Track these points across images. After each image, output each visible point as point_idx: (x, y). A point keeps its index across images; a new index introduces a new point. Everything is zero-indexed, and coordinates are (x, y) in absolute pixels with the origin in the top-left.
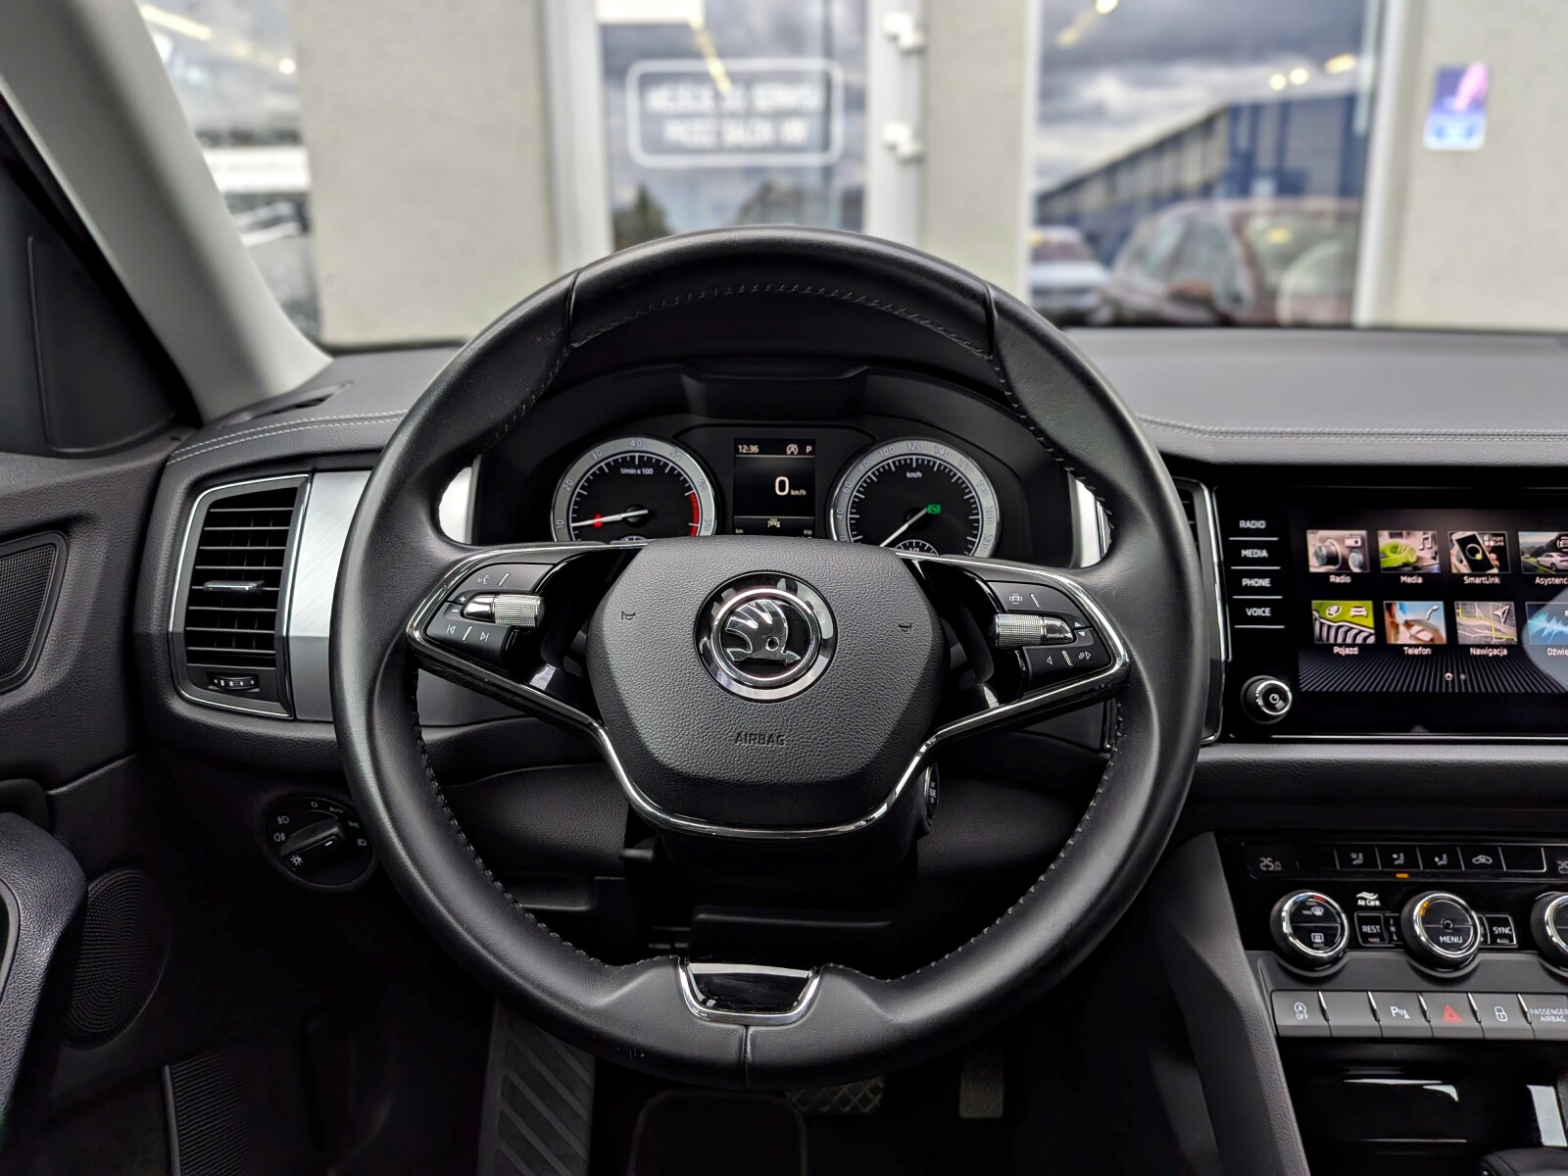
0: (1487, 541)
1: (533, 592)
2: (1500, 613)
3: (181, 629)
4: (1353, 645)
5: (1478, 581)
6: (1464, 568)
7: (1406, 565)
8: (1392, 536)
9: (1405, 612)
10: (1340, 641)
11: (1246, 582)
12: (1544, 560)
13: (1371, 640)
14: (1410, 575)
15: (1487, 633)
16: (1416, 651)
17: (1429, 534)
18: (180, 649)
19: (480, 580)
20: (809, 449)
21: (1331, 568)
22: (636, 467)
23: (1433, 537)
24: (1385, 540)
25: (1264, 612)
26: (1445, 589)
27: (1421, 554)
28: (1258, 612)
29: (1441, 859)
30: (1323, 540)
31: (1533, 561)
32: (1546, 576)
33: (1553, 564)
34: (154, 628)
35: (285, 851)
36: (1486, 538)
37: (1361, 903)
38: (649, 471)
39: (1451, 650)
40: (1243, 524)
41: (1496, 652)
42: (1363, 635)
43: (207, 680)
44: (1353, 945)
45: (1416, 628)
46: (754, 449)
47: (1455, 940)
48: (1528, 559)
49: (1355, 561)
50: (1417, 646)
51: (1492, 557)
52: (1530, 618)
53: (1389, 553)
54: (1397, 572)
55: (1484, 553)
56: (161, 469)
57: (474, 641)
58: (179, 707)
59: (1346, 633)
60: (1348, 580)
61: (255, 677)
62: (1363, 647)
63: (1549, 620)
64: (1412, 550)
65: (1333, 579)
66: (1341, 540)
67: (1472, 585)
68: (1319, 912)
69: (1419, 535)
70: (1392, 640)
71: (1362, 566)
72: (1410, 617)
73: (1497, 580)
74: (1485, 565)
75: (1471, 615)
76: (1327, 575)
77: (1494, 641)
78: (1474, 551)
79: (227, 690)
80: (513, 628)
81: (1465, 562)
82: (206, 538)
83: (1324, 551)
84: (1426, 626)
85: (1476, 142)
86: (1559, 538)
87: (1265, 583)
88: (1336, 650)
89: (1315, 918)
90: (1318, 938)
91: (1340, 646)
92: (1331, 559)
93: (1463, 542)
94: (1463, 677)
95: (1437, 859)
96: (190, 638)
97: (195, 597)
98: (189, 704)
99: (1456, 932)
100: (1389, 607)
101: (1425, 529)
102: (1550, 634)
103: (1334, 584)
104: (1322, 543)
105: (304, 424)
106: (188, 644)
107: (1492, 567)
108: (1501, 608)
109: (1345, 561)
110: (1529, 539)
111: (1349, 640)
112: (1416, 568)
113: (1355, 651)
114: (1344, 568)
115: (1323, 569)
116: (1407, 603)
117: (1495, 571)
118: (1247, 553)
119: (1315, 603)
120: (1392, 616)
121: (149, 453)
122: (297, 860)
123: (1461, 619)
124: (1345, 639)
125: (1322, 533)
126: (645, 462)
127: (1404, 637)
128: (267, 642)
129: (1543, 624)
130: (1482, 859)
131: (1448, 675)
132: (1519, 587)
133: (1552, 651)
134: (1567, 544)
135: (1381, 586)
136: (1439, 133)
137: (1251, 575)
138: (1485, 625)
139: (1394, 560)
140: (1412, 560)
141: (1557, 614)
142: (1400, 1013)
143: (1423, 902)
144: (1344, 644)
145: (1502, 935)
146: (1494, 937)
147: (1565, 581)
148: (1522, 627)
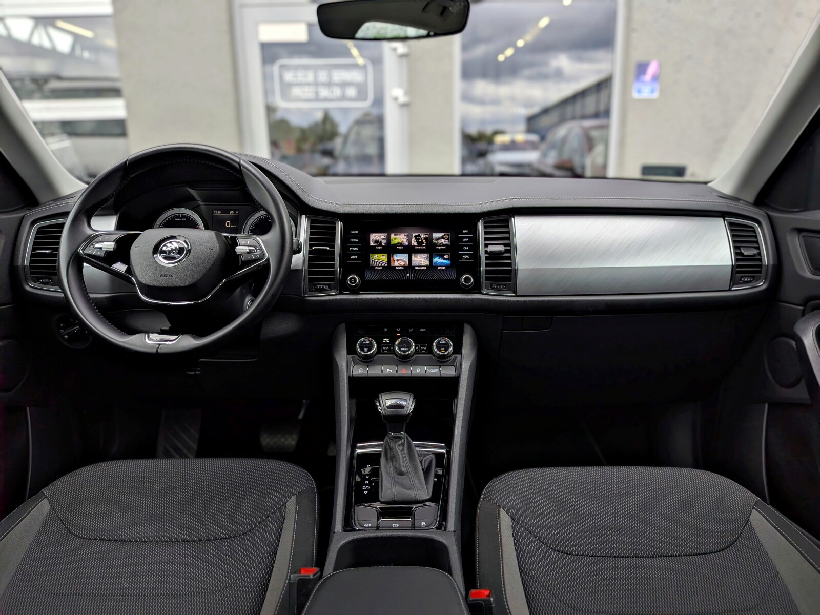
0: (423, 236)
1: (113, 242)
2: (425, 257)
3: (28, 265)
4: (381, 266)
5: (419, 248)
6: (415, 244)
7: (398, 243)
8: (395, 235)
9: (397, 257)
11: (351, 248)
12: (440, 241)
13: (386, 265)
14: (399, 246)
15: (420, 262)
18: (28, 271)
19: (100, 239)
20: (237, 212)
21: (376, 244)
22: (180, 218)
23: (407, 235)
24: (393, 236)
25: (356, 257)
26: (409, 250)
27: (403, 240)
28: (354, 257)
29: (410, 330)
30: (374, 236)
32: (439, 246)
33: (442, 243)
34: (20, 264)
35: (62, 334)
37: (384, 342)
38: (185, 220)
39: (410, 267)
40: (351, 232)
41: (423, 268)
42: (384, 263)
43: (36, 280)
44: (379, 351)
45: (400, 261)
46: (219, 212)
47: (406, 349)
48: (435, 241)
49: (384, 243)
50: (399, 267)
51: (424, 241)
52: (434, 258)
53: (394, 240)
54: (395, 245)
55: (422, 240)
56: (23, 218)
57: (96, 254)
58: (27, 288)
59: (379, 263)
60: (380, 248)
61: (51, 279)
62: (384, 267)
63: (439, 259)
64: (401, 239)
65: (377, 247)
66: (380, 236)
67: (418, 249)
68: (368, 343)
69: (403, 234)
70: (392, 265)
72: (398, 258)
73: (425, 247)
75: (416, 258)
76: (375, 246)
77: (422, 265)
78: (419, 239)
79: (43, 283)
80: (107, 251)
81: (416, 242)
82: (36, 238)
83: (375, 239)
84: (403, 261)
85: (655, 95)
86: (444, 235)
87: (357, 249)
88: (376, 268)
89: (366, 344)
90: (366, 349)
92: (377, 242)
93: (416, 237)
94: (413, 275)
96: (31, 267)
97: (32, 255)
98: (30, 287)
99: (407, 347)
100: (393, 256)
101: (405, 233)
102: (439, 263)
103: (377, 249)
104: (374, 237)
105: (67, 203)
106: (30, 269)
107: (423, 243)
108: (425, 255)
109: (381, 242)
110: (436, 235)
112: (401, 244)
113: (381, 268)
114: (380, 244)
115: (374, 245)
116: (398, 254)
117: (425, 245)
118: (351, 240)
119: (371, 254)
120: (393, 258)
121: (19, 213)
122: (66, 337)
123: (413, 259)
125: (374, 234)
126: (184, 216)
127: (396, 264)
128: (54, 268)
129: (437, 260)
130: (423, 330)
131: (408, 275)
132: (431, 249)
133: (439, 268)
134: (448, 237)
135: (391, 249)
136: (639, 91)
137: (353, 246)
138: (420, 260)
139: (394, 242)
140: (400, 242)
141: (442, 257)
142: (389, 371)
143: (399, 340)
144: (378, 266)
145: (424, 350)
146: (421, 350)
147: (445, 247)
148: (431, 261)
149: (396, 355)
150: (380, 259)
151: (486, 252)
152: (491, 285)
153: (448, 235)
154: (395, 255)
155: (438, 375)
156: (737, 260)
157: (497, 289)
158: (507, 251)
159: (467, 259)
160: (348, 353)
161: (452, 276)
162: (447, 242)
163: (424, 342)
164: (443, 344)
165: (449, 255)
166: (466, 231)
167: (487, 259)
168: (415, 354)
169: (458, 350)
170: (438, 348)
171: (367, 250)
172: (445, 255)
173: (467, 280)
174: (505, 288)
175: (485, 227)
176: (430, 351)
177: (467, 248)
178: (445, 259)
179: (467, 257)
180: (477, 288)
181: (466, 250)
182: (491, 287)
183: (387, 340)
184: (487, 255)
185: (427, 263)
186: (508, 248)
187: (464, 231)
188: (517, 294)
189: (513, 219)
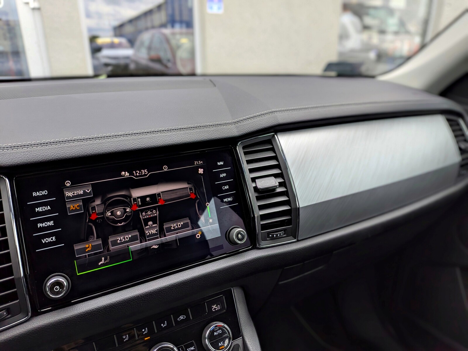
11: (40, 225)
25: (52, 239)
28: (49, 240)
29: (164, 324)
40: (34, 194)
85: (221, 12)
87: (51, 223)
95: (162, 325)
118: (38, 209)
130: (181, 317)
136: (211, 8)
137: (42, 221)
145: (191, 350)
151: (256, 189)
152: (269, 234)
157: (273, 238)
158: (281, 184)
159: (230, 203)
163: (190, 338)
166: (222, 163)
167: (258, 199)
169: (237, 333)
170: (212, 343)
173: (239, 235)
174: (284, 234)
175: (246, 154)
176: (201, 346)
177: (227, 187)
179: (230, 199)
180: (252, 242)
181: (227, 191)
182: (268, 237)
184: (257, 195)
186: (281, 180)
187: (219, 164)
188: (299, 239)
189: (276, 136)
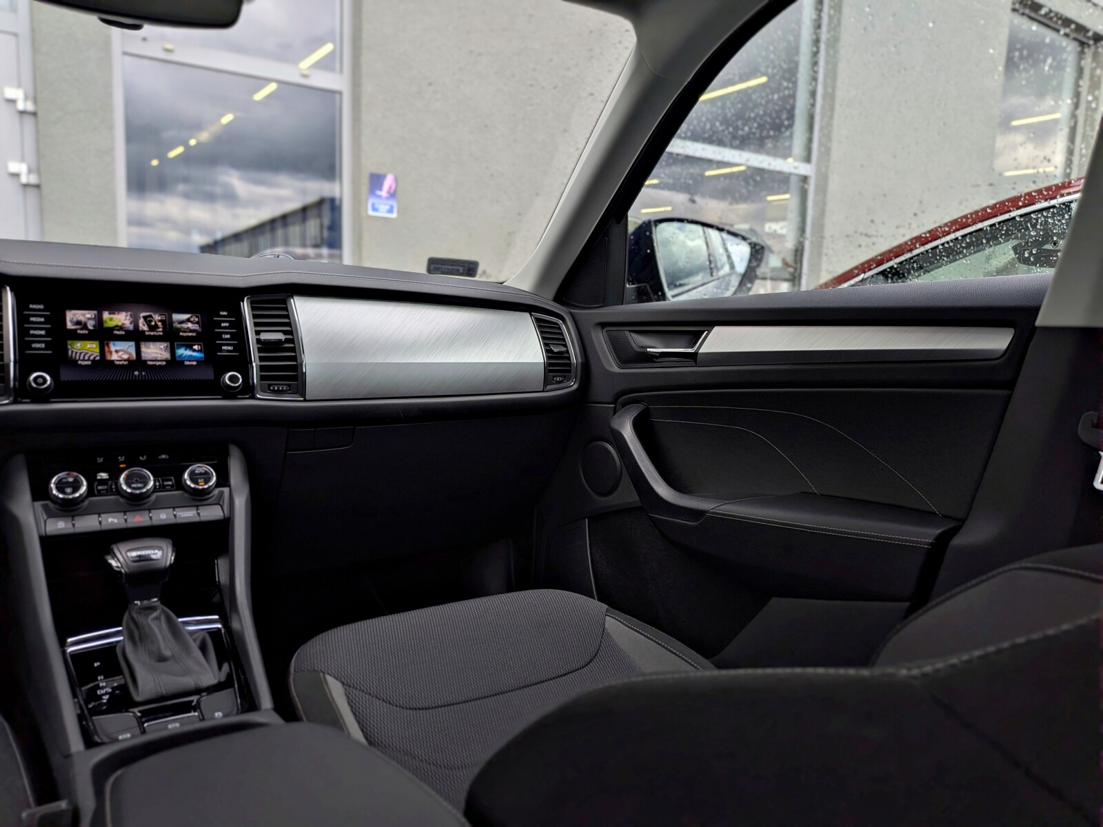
0: (157, 317)
2: (162, 347)
4: (88, 360)
5: (152, 333)
6: (146, 328)
7: (117, 326)
8: (110, 314)
9: (115, 346)
10: (82, 358)
11: (32, 332)
12: (184, 326)
13: (98, 358)
14: (118, 330)
15: (156, 355)
16: (121, 363)
17: (129, 313)
21: (78, 327)
23: (131, 315)
24: (106, 315)
25: (41, 345)
26: (136, 336)
27: (124, 322)
28: (38, 346)
29: (143, 457)
30: (74, 315)
31: (179, 326)
32: (185, 332)
33: (188, 328)
36: (157, 316)
37: (99, 478)
39: (138, 362)
40: (31, 306)
41: (160, 363)
42: (94, 356)
44: (90, 492)
45: (120, 353)
47: (139, 485)
48: (176, 325)
49: (91, 325)
50: (121, 361)
51: (159, 324)
52: (178, 349)
53: (108, 321)
54: (112, 329)
55: (155, 323)
59: (85, 355)
60: (86, 332)
62: (94, 361)
63: (186, 350)
64: (120, 320)
65: (79, 331)
66: (84, 315)
67: (150, 336)
68: (71, 480)
69: (124, 314)
70: (108, 358)
71: (94, 326)
72: (118, 348)
73: (161, 334)
74: (156, 327)
75: (149, 348)
76: (76, 330)
77: (159, 359)
78: (151, 321)
81: (146, 326)
83: (75, 320)
84: (126, 352)
85: (394, 215)
86: (191, 317)
87: (43, 332)
88: (79, 362)
89: (68, 482)
90: (69, 490)
91: (82, 360)
92: (78, 323)
93: (145, 318)
94: (143, 373)
95: (141, 458)
99: (141, 483)
100: (108, 345)
101: (127, 311)
102: (186, 356)
103: (80, 334)
104: (73, 317)
107: (159, 328)
108: (163, 345)
109: (85, 324)
110: (177, 317)
111: (86, 358)
112: (122, 328)
113: (90, 363)
114: (85, 326)
115: (74, 327)
116: (117, 343)
117: (161, 330)
118: (32, 319)
119: (69, 342)
120: (109, 347)
123: (143, 349)
124: (84, 357)
125: (74, 312)
127: (115, 357)
129: (182, 352)
130: (164, 456)
131: (136, 373)
132: (171, 336)
133: (187, 363)
134: (197, 319)
135: (104, 335)
136: (375, 209)
137: (35, 329)
138: (155, 352)
139: (111, 324)
140: (120, 324)
141: (190, 347)
142: (113, 521)
143: (126, 472)
144: (84, 360)
145: (168, 485)
146: (164, 486)
147: (194, 334)
148: (173, 353)
149: (122, 496)
150: (86, 350)
151: (258, 341)
152: (269, 386)
153: (197, 317)
154: (111, 344)
155: (197, 519)
156: (549, 358)
157: (274, 392)
158: (287, 341)
159: (229, 351)
160: (35, 498)
161: (208, 374)
162: (196, 327)
163: (169, 473)
164: (201, 474)
165: (201, 345)
166: (225, 313)
167: (260, 350)
168: (153, 492)
169: (223, 481)
170: (192, 480)
171: (61, 336)
172: (195, 345)
173: (232, 379)
174: (289, 390)
175: (253, 309)
176: (180, 485)
177: (228, 336)
178: (194, 350)
179: (230, 348)
180: (248, 390)
181: (226, 339)
182: (269, 389)
183: (104, 475)
184: (259, 346)
185: (167, 355)
186: (290, 337)
187: (221, 313)
188: (307, 398)
189: (292, 300)
